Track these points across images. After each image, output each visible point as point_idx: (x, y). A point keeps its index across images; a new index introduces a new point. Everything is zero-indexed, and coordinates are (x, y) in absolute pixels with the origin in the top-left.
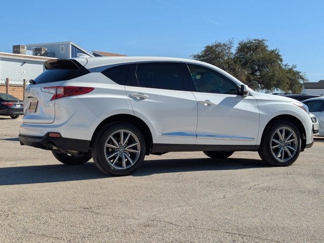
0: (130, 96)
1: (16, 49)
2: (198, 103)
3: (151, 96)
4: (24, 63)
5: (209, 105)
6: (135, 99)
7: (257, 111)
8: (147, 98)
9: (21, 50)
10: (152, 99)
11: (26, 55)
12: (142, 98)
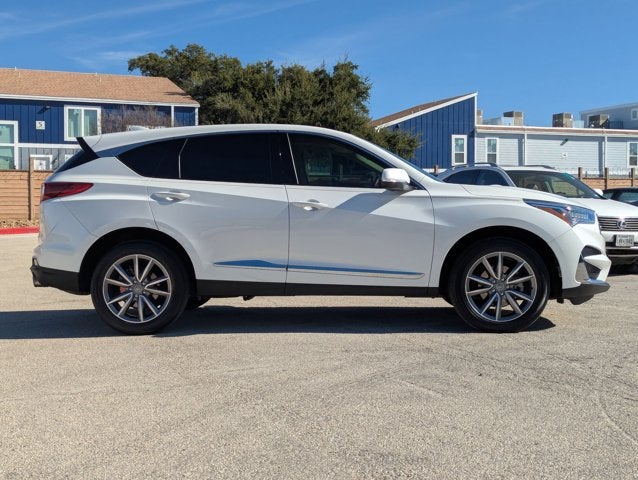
0: (153, 197)
1: (558, 120)
2: (290, 206)
3: (194, 195)
4: (567, 140)
5: (315, 209)
6: (161, 200)
7: (429, 220)
8: (185, 199)
9: (565, 121)
10: (197, 200)
11: (574, 128)
12: (176, 200)
